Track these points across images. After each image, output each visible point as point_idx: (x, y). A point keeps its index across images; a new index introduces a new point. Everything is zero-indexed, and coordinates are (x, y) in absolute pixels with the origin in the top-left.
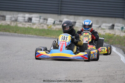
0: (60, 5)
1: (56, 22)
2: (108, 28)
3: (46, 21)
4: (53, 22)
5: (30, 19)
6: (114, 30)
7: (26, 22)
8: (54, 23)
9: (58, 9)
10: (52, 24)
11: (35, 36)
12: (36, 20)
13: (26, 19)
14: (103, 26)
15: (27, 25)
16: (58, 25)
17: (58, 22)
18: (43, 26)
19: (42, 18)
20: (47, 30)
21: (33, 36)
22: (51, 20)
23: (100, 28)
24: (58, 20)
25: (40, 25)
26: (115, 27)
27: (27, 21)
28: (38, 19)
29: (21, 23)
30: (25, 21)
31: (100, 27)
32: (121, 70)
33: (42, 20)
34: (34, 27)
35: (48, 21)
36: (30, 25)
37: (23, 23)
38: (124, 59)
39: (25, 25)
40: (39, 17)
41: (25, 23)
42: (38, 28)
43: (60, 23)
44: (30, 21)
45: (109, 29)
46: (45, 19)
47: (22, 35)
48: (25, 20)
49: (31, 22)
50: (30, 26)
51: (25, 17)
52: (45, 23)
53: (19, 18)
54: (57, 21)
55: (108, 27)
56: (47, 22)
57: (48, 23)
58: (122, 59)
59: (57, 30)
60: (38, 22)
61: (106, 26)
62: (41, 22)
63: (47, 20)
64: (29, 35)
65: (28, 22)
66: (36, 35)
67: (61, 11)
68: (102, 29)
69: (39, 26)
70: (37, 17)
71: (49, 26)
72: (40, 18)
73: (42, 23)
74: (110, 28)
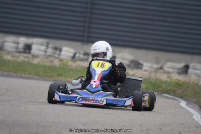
0: (87, 24)
1: (77, 55)
2: (176, 71)
3: (58, 52)
4: (72, 55)
5: (28, 48)
6: (189, 76)
7: (20, 52)
8: (74, 57)
9: (84, 31)
10: (69, 58)
11: (34, 77)
12: (39, 50)
13: (21, 46)
14: (168, 67)
15: (22, 58)
16: (81, 60)
17: (82, 56)
18: (52, 62)
19: (50, 45)
20: (60, 67)
21: (31, 76)
22: (69, 52)
23: (161, 71)
24: (82, 52)
25: (47, 58)
26: (190, 71)
27: (21, 50)
28: (43, 48)
29: (9, 53)
30: (19, 50)
31: (161, 68)
32: (190, 132)
33: (50, 51)
34: (36, 61)
35: (63, 53)
36: (28, 57)
37: (14, 54)
38: (200, 118)
39: (18, 57)
40: (45, 44)
41: (17, 54)
42: (41, 63)
43: (86, 57)
44: (27, 51)
45: (179, 73)
46: (56, 49)
47: (11, 73)
48: (17, 48)
49: (30, 53)
50: (27, 60)
51: (18, 43)
52: (56, 56)
53: (6, 44)
54: (80, 53)
55: (178, 69)
56: (59, 55)
57: (61, 57)
58: (195, 117)
59: (79, 68)
60: (43, 53)
61: (172, 68)
62: (48, 54)
63: (61, 50)
64: (23, 75)
65: (25, 52)
66: (38, 75)
67: (88, 37)
68: (165, 72)
69: (46, 60)
70: (42, 44)
71: (65, 61)
72: (47, 46)
73: (50, 56)
74: (180, 71)
